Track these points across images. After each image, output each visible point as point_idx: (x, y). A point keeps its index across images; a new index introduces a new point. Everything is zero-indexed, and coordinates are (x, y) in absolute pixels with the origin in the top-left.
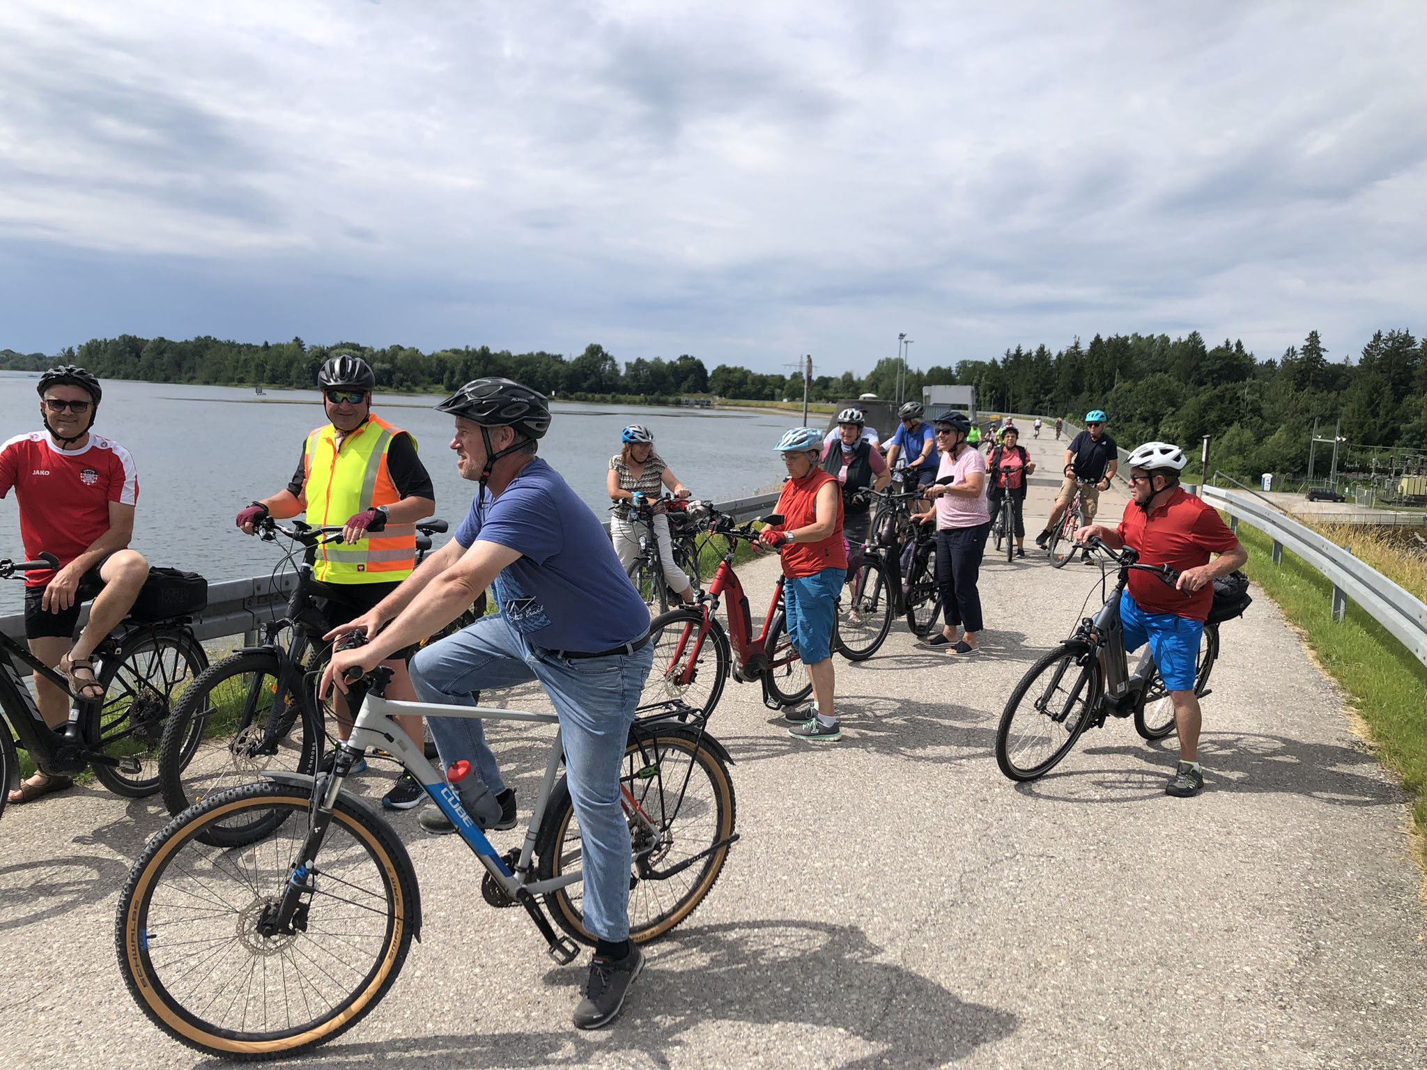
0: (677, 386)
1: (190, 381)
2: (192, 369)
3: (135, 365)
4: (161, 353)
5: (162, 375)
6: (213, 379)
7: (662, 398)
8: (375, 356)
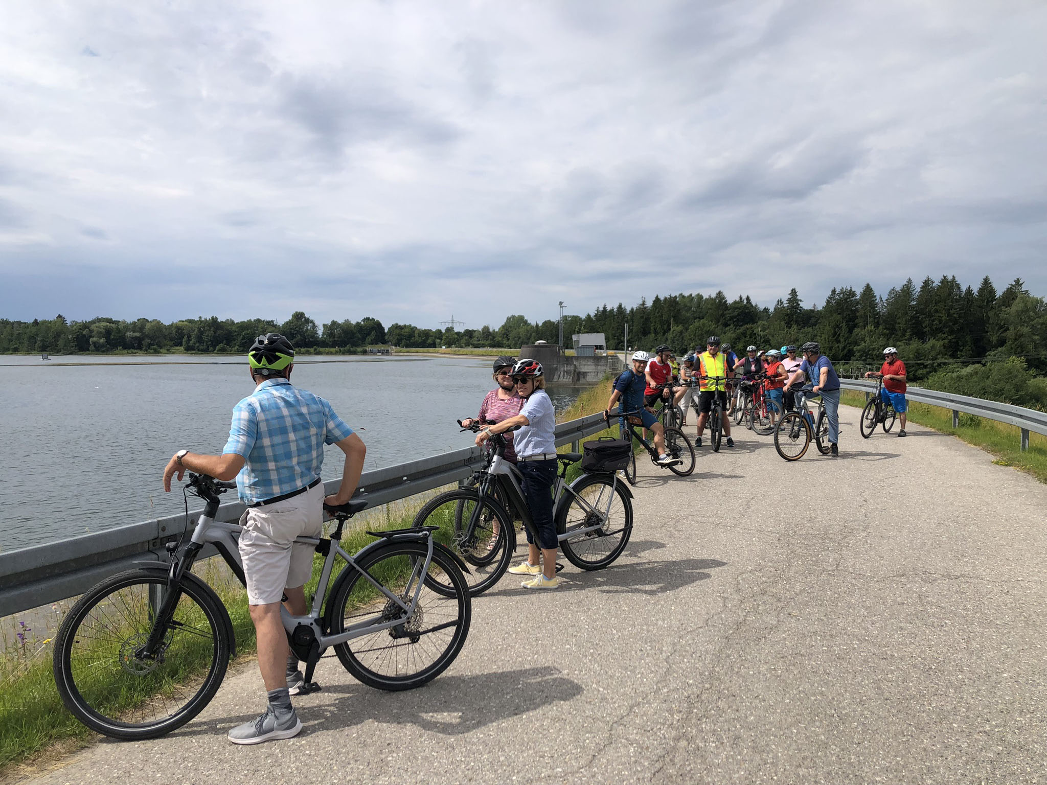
0: (363, 340)
7: (352, 349)
8: (127, 327)
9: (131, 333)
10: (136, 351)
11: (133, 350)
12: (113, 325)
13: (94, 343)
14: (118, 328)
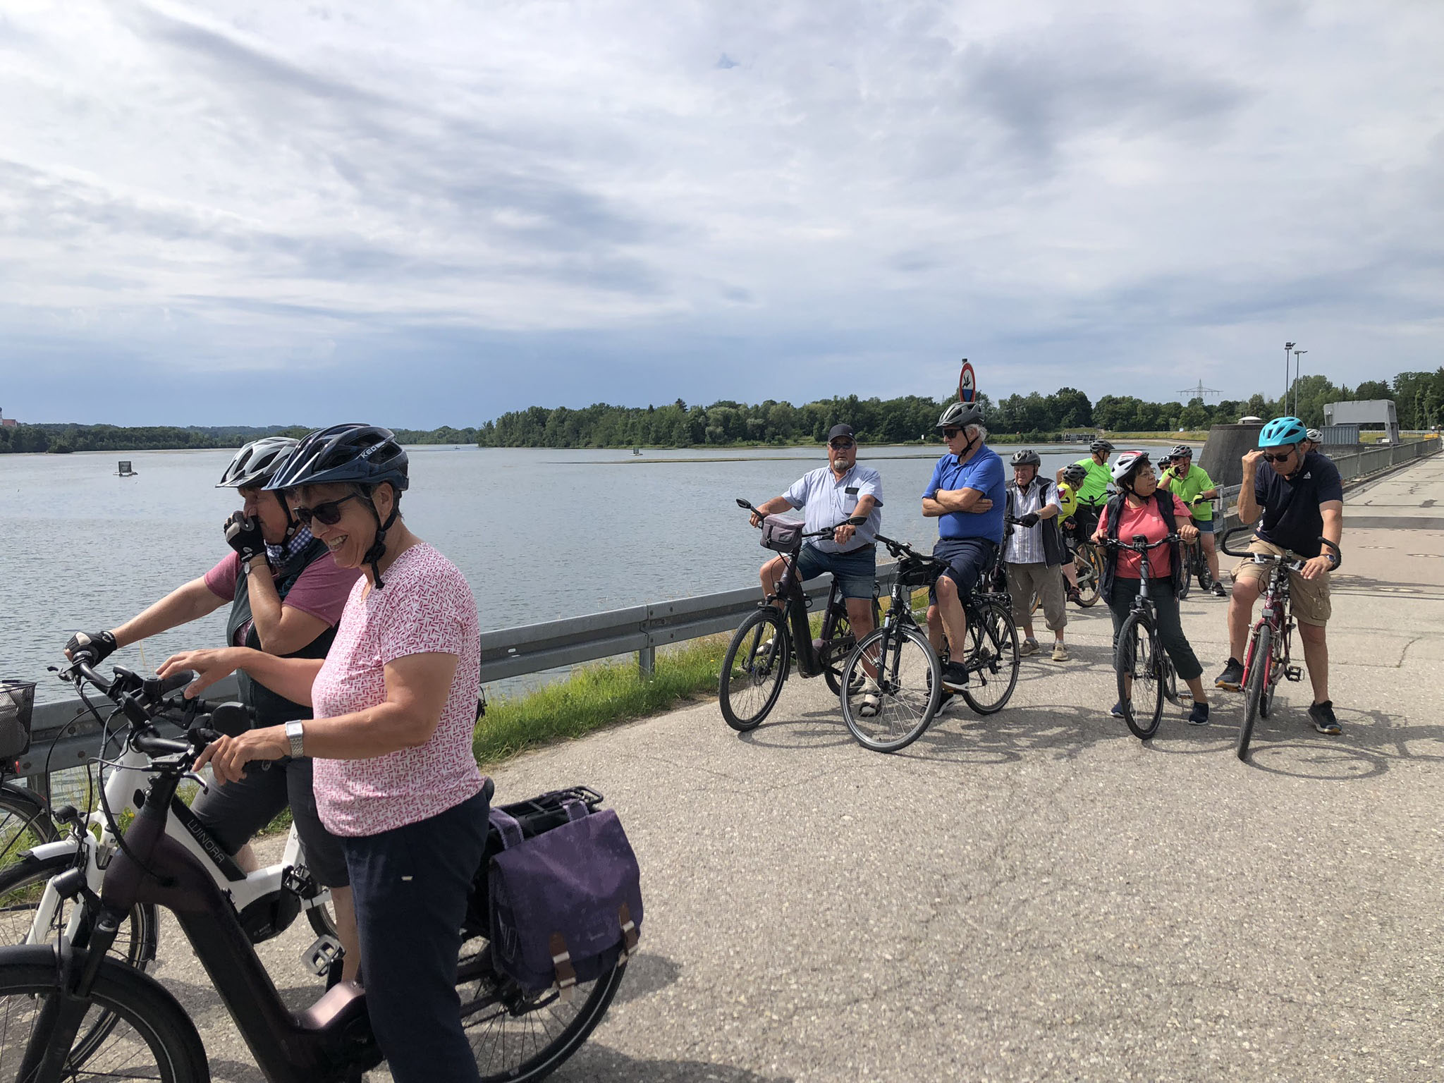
0: (1058, 421)
1: (586, 445)
2: (588, 434)
3: (541, 434)
4: (563, 422)
5: (563, 441)
6: (607, 443)
7: (1040, 435)
8: (748, 413)
9: (753, 420)
10: (758, 442)
11: (754, 442)
12: (733, 411)
13: (711, 433)
14: (737, 415)
